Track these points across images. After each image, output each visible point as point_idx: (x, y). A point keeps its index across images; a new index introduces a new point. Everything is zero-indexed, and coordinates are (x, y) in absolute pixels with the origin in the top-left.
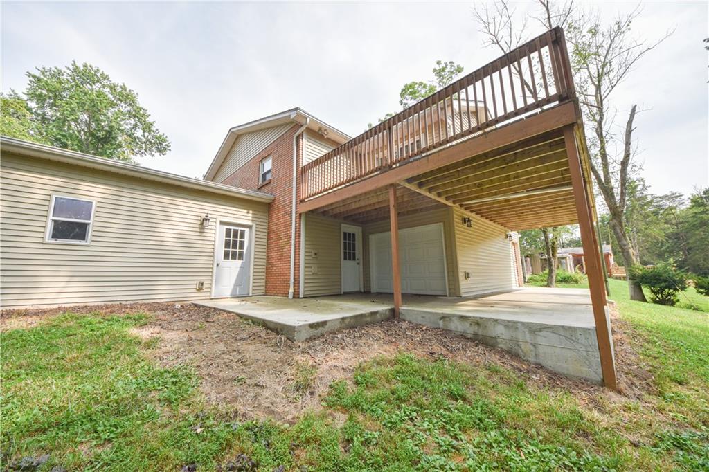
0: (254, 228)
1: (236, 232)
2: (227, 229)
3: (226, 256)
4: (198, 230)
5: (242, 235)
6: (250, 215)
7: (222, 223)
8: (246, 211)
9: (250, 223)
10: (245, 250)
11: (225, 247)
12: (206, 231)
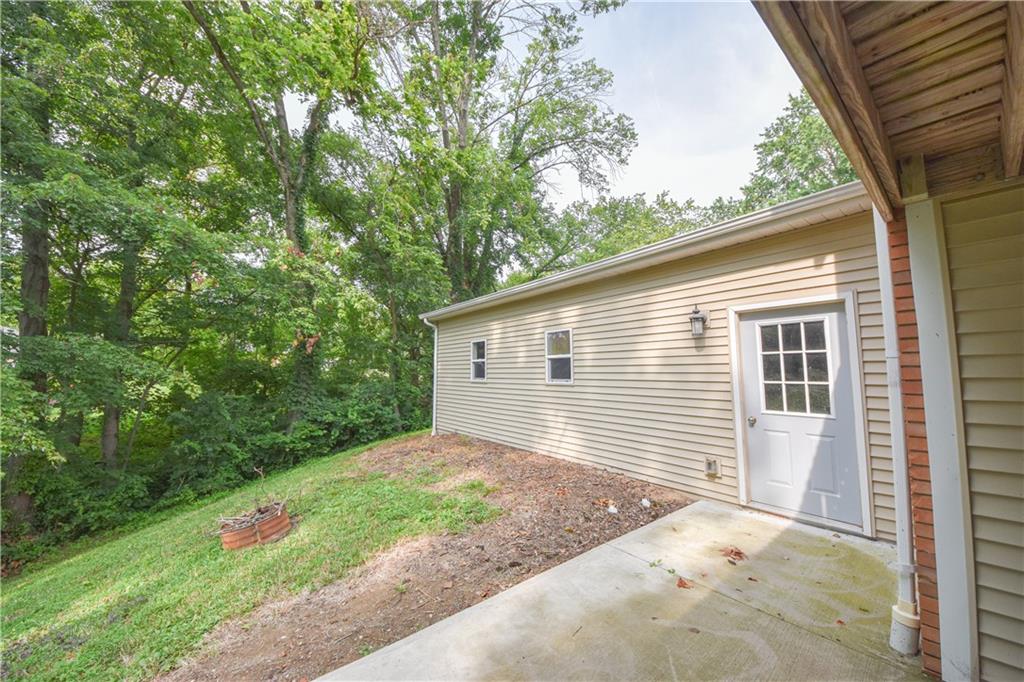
0: (850, 306)
1: (792, 333)
2: (763, 327)
3: (773, 397)
4: (692, 343)
5: (816, 335)
6: (831, 269)
7: (743, 316)
8: (811, 262)
9: (832, 296)
10: (831, 383)
11: (767, 376)
12: (708, 342)
